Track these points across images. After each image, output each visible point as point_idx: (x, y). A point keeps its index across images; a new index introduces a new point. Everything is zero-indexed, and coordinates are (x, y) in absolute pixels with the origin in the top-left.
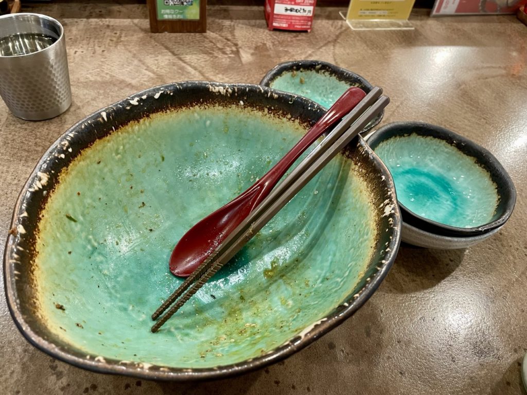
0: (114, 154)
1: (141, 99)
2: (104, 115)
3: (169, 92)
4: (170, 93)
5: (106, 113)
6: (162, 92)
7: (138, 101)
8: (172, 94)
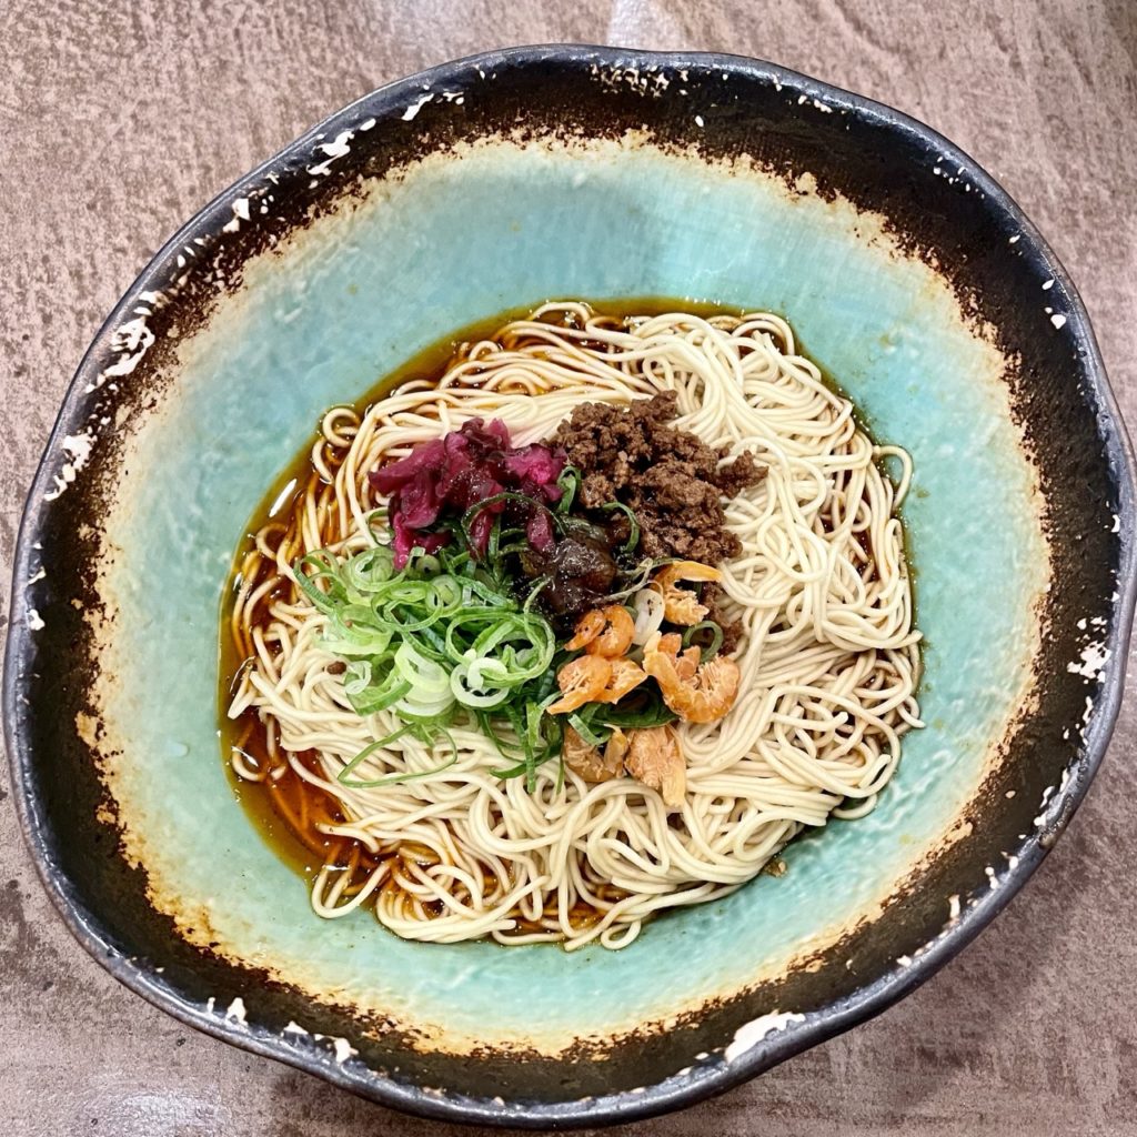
0: (279, 313)
1: (358, 134)
2: (242, 208)
3: (450, 96)
4: (455, 99)
5: (251, 200)
6: (428, 98)
7: (349, 142)
8: (460, 101)
